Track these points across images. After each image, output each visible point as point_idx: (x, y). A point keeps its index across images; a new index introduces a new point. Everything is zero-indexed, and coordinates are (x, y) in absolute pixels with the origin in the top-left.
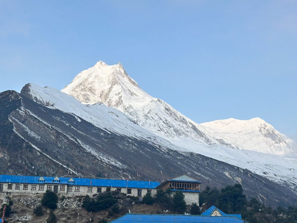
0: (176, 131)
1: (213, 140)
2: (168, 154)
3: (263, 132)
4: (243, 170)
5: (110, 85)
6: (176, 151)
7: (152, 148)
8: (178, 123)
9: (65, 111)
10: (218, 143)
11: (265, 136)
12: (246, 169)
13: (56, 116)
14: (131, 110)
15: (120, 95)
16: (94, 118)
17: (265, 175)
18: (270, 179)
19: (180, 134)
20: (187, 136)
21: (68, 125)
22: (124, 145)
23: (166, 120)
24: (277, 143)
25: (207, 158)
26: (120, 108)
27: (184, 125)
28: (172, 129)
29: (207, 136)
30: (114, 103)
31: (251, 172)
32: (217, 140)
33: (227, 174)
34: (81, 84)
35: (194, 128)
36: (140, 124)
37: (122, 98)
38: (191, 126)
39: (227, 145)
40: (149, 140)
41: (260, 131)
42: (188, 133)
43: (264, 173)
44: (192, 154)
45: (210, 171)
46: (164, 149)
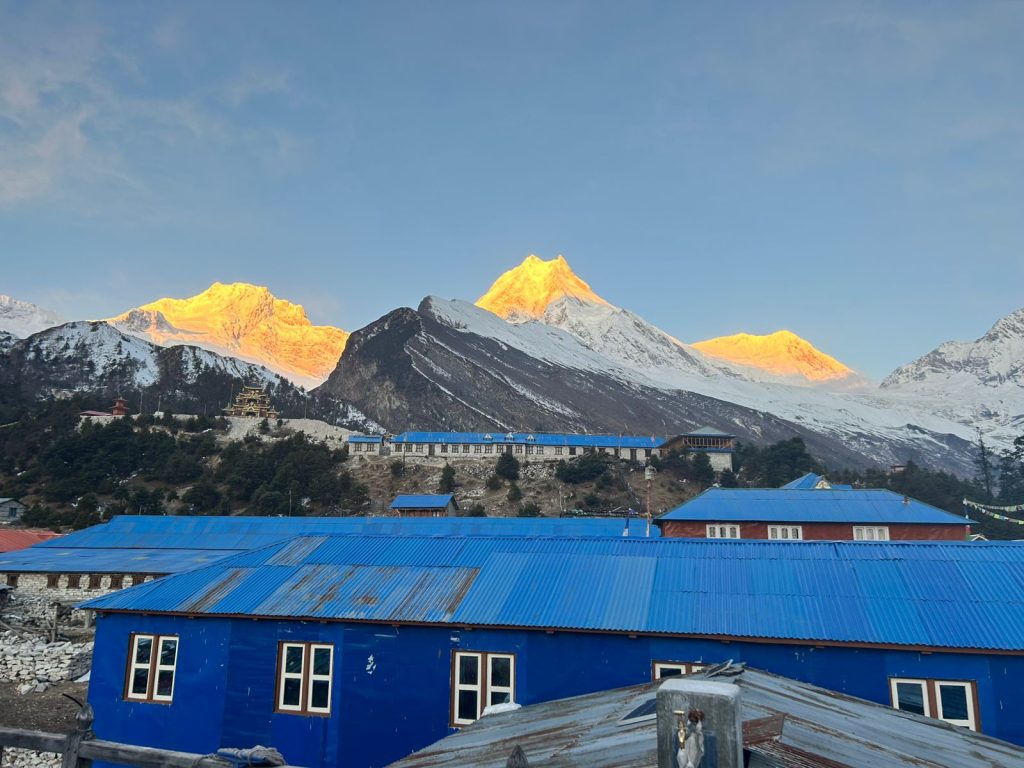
0: (653, 357)
1: (711, 368)
2: (642, 393)
3: (794, 354)
4: (763, 414)
5: (547, 293)
6: (654, 389)
7: (617, 385)
8: (655, 345)
9: (483, 334)
10: (720, 373)
11: (798, 359)
12: (767, 413)
13: (470, 342)
14: (581, 329)
15: (564, 307)
16: (526, 343)
17: (798, 421)
18: (807, 427)
19: (659, 363)
20: (669, 364)
21: (489, 355)
22: (574, 382)
23: (636, 342)
24: (817, 369)
25: (704, 398)
26: (564, 327)
27: (665, 348)
28: (646, 355)
29: (703, 363)
30: (554, 320)
31: (776, 417)
32: (720, 369)
33: (737, 421)
34: (503, 293)
35: (682, 352)
36: (596, 349)
37: (567, 311)
38: (676, 348)
39: (735, 375)
40: (610, 372)
41: (789, 351)
42: (671, 360)
43: (798, 418)
44: (680, 392)
45: (710, 418)
46: (635, 387)
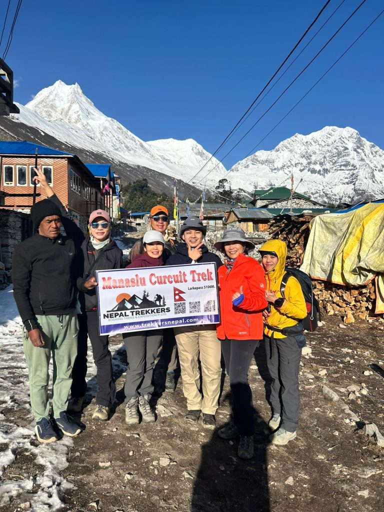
0: (127, 147)
1: (156, 155)
2: (120, 166)
3: (195, 151)
4: (178, 180)
5: (69, 104)
6: (126, 164)
7: (107, 160)
8: (128, 141)
9: (29, 125)
10: (159, 158)
11: (196, 154)
12: (180, 180)
13: (21, 128)
14: (88, 127)
15: (79, 114)
16: (56, 132)
17: (193, 184)
18: (197, 188)
19: (130, 150)
20: (135, 151)
21: (32, 137)
22: (82, 157)
23: (118, 138)
24: (204, 160)
25: (151, 170)
26: (79, 125)
27: (134, 142)
28: (123, 145)
29: (152, 152)
30: (73, 120)
31: (183, 182)
32: (160, 156)
33: (165, 183)
34: (43, 101)
35: (142, 146)
36: (97, 140)
37: (81, 116)
38: (139, 143)
39: (167, 160)
40: (104, 153)
41: (193, 150)
42: (136, 149)
43: (193, 183)
44: (139, 166)
45: (152, 180)
46: (116, 162)
